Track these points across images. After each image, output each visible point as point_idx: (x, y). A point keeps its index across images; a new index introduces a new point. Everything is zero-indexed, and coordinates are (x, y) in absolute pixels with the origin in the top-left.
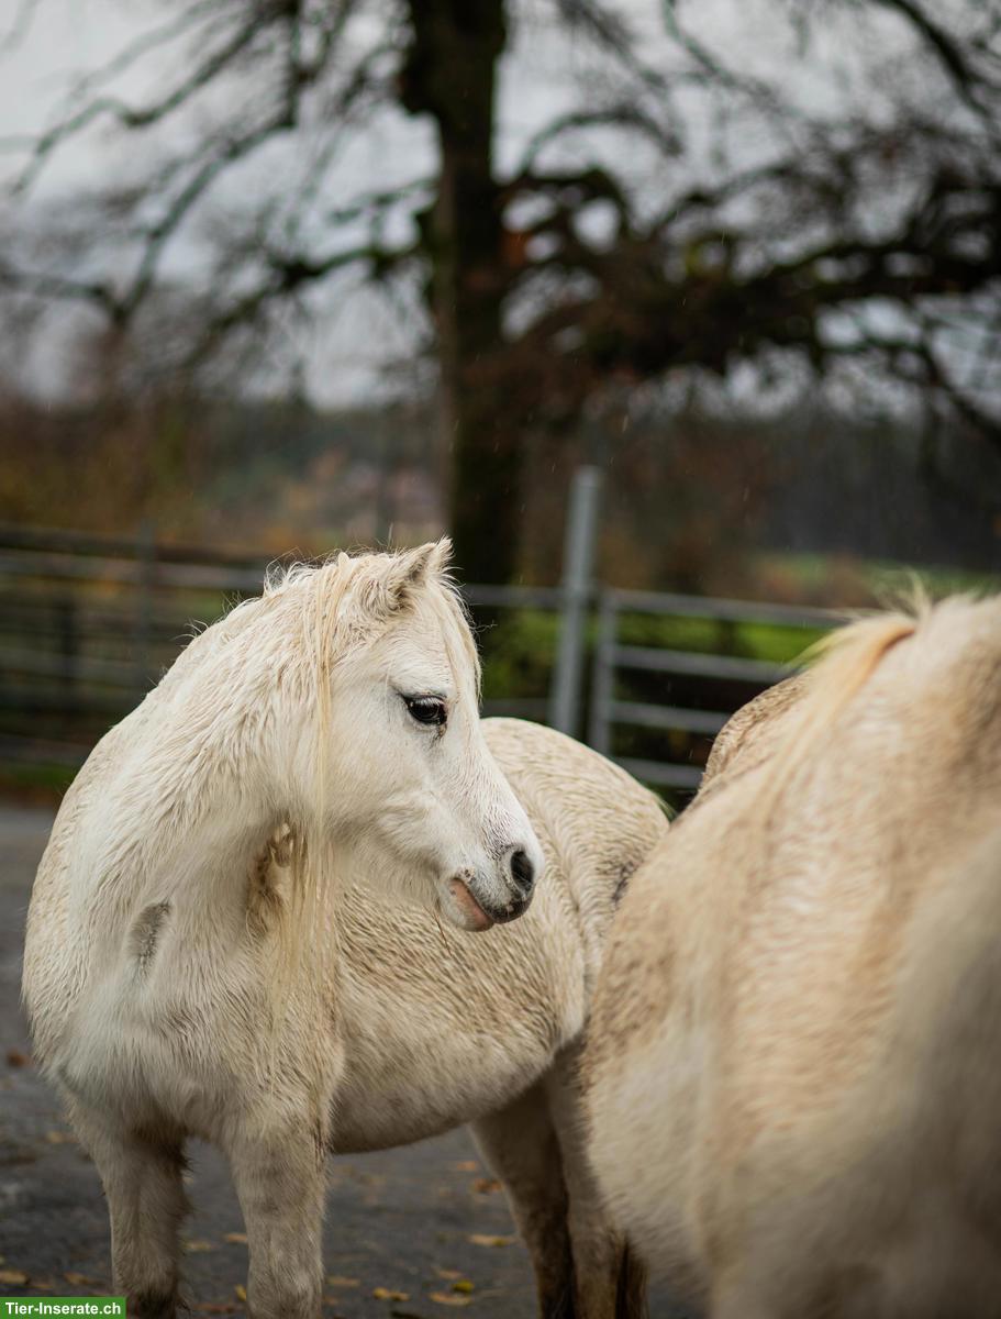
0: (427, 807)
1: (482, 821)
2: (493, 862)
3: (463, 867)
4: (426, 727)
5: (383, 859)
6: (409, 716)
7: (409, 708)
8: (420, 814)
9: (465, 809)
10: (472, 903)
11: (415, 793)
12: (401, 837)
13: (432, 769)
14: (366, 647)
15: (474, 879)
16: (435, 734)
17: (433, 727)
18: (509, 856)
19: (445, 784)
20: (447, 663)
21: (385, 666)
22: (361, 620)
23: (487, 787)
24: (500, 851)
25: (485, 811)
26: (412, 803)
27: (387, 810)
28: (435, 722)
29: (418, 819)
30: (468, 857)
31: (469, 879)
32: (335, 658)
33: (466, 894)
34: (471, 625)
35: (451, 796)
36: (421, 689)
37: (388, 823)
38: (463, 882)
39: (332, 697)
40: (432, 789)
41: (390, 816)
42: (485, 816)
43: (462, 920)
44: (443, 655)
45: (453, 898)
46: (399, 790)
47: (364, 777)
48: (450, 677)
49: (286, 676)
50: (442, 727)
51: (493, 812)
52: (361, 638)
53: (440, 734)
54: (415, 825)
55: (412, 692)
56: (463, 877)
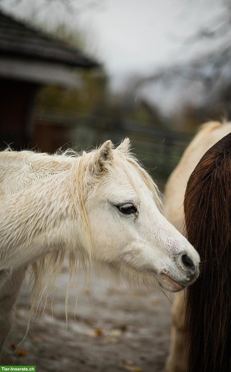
0: (140, 248)
1: (165, 246)
2: (175, 262)
3: (163, 268)
4: (129, 216)
5: (132, 273)
6: (120, 213)
7: (120, 210)
8: (138, 252)
9: (157, 244)
10: (172, 281)
11: (134, 244)
12: (134, 263)
13: (139, 232)
14: (94, 191)
15: (169, 272)
16: (134, 217)
17: (132, 215)
18: (179, 259)
19: (146, 236)
20: (131, 187)
21: (104, 196)
22: (91, 180)
23: (164, 232)
24: (176, 257)
25: (166, 242)
26: (134, 248)
27: (125, 254)
28: (133, 212)
29: (138, 253)
30: (164, 263)
31: (166, 273)
32: (85, 198)
33: (168, 278)
34: (145, 169)
35: (150, 240)
36: (121, 201)
37: (128, 258)
38: (165, 274)
39: (87, 215)
40: (141, 240)
41: (127, 256)
42: (166, 244)
43: (171, 288)
44: (129, 185)
45: (165, 281)
46: (127, 244)
47: (110, 243)
48: (134, 192)
49: (69, 211)
50: (137, 213)
51: (169, 242)
52: (92, 187)
53: (137, 217)
54: (138, 256)
55: (118, 203)
56: (164, 272)
